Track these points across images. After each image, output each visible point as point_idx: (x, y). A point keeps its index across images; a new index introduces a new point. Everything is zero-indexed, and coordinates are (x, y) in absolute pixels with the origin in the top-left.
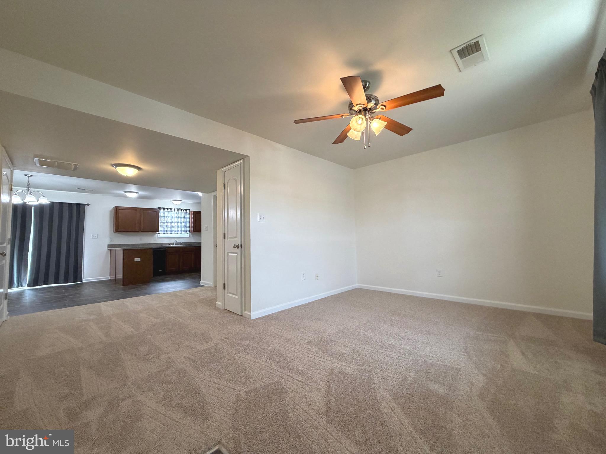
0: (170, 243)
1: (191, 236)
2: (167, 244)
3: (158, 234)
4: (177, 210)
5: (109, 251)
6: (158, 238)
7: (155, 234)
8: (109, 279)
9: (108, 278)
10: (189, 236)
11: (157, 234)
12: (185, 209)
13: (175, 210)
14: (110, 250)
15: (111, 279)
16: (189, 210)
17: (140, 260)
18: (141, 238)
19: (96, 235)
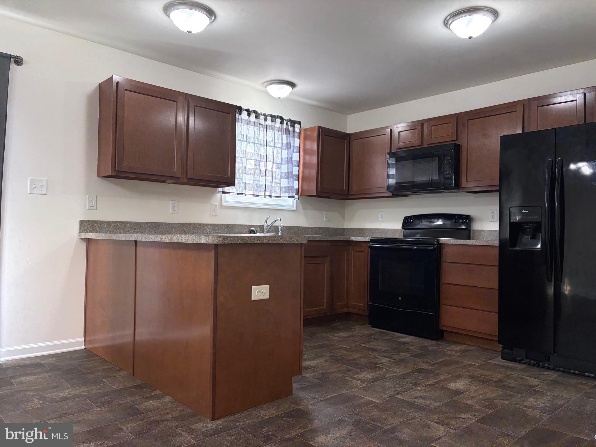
0: (253, 226)
1: (301, 207)
2: (243, 227)
3: (223, 195)
4: (272, 121)
5: (84, 245)
6: (222, 207)
7: (214, 193)
8: (83, 347)
9: (79, 343)
10: (294, 208)
11: (219, 195)
12: (291, 121)
13: (265, 120)
14: (88, 241)
15: (88, 347)
16: (299, 123)
17: (267, 296)
18: (176, 203)
19: (44, 183)
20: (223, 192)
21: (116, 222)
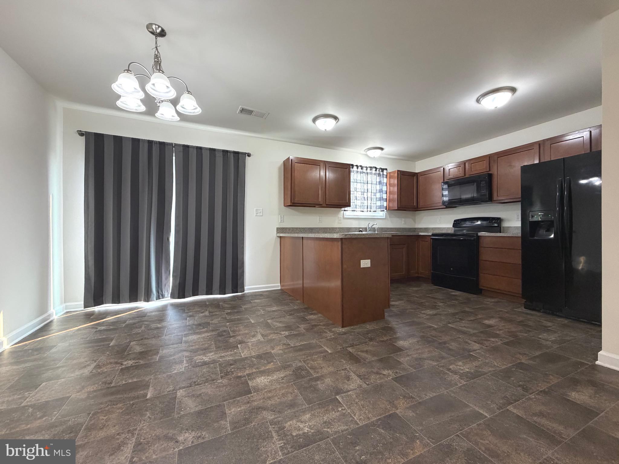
0: (361, 228)
1: (388, 216)
2: (356, 229)
4: (370, 170)
5: (279, 240)
6: (344, 218)
7: (339, 211)
9: (278, 286)
10: (384, 217)
11: (342, 212)
12: (382, 169)
13: (367, 170)
14: (281, 237)
15: (282, 288)
16: (386, 170)
17: (369, 266)
18: (321, 217)
19: (261, 211)
20: (345, 211)
21: (293, 228)
